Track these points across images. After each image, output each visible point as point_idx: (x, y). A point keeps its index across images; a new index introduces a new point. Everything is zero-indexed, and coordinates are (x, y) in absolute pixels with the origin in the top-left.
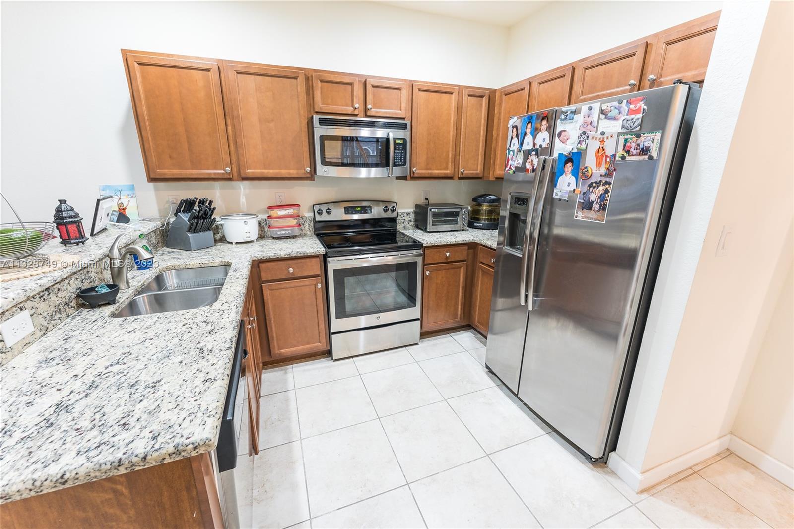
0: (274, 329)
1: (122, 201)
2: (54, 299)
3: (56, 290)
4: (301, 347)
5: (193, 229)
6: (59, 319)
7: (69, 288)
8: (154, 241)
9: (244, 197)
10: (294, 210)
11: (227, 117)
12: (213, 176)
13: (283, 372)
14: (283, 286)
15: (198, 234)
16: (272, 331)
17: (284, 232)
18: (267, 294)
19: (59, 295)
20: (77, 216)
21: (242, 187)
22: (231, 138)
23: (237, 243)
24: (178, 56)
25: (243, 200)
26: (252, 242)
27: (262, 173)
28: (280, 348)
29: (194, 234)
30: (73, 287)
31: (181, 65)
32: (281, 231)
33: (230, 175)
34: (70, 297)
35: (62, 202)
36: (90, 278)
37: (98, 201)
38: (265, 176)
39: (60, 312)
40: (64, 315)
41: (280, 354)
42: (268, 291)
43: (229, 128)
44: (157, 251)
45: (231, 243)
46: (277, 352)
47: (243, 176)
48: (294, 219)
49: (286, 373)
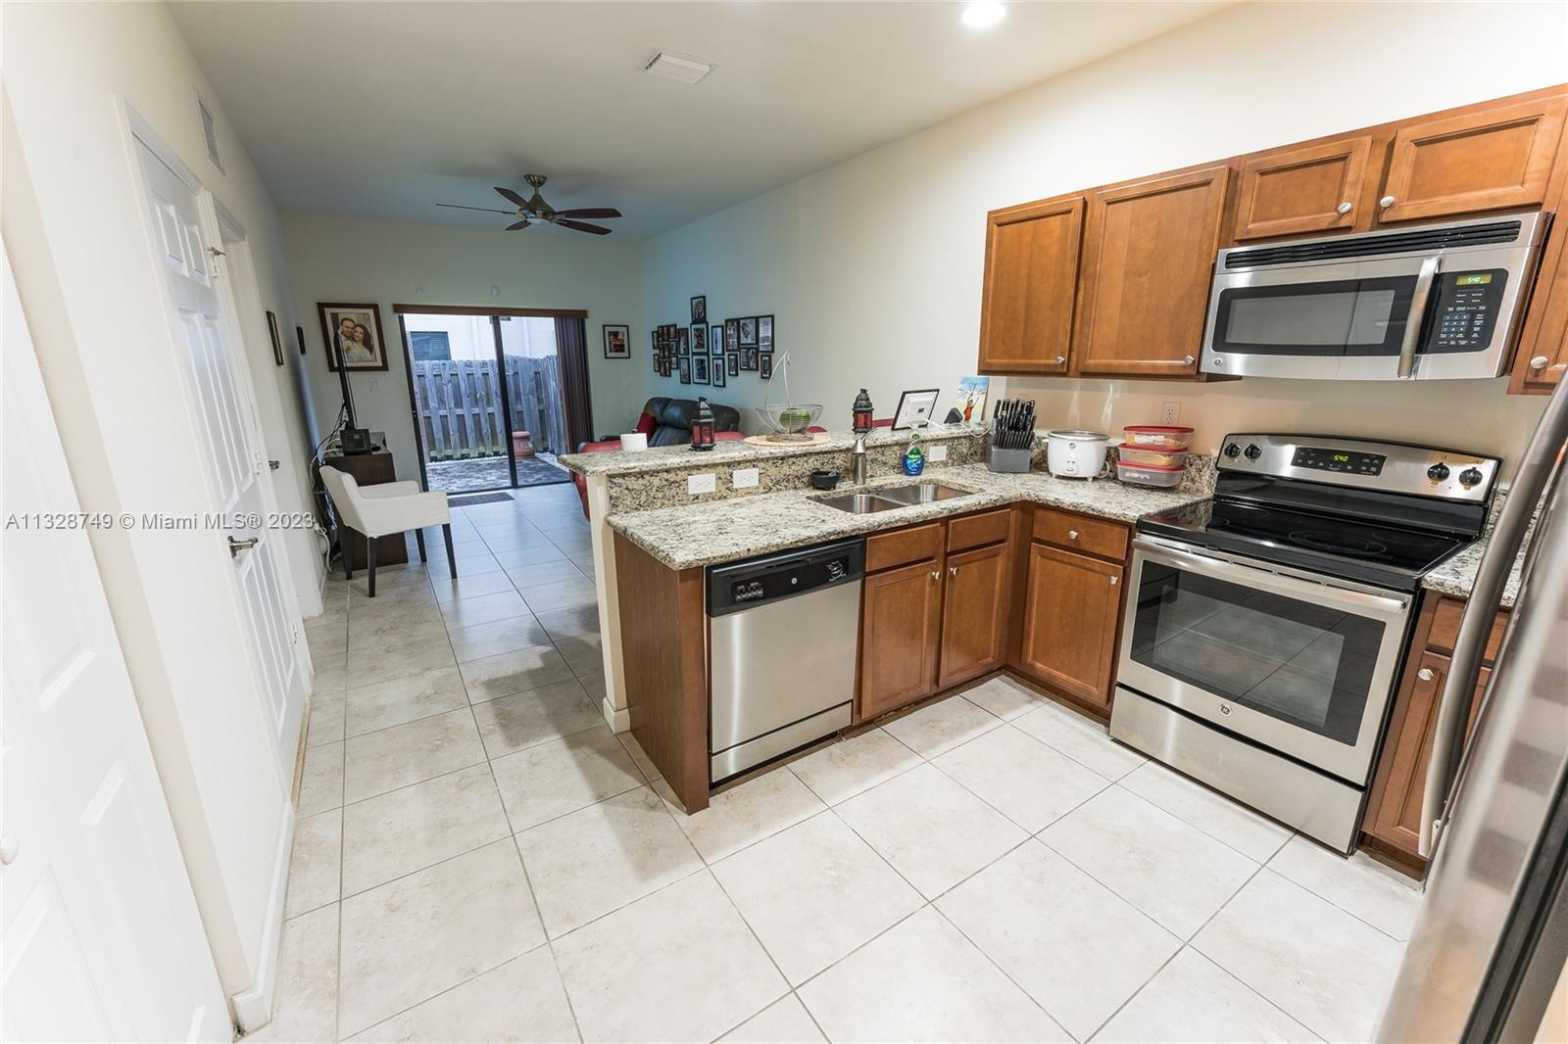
0: (1034, 621)
1: (973, 398)
2: (786, 469)
3: (790, 463)
4: (1064, 676)
5: (1001, 443)
6: (786, 486)
7: (805, 465)
8: (965, 450)
9: (1111, 406)
10: (1166, 437)
11: (1081, 277)
12: (1042, 369)
13: (1027, 698)
14: (1059, 558)
15: (1006, 450)
16: (1030, 623)
17: (1136, 475)
18: (1036, 560)
19: (793, 467)
20: (870, 405)
21: (1111, 389)
22: (1079, 309)
23: (1059, 477)
24: (1041, 201)
25: (1108, 410)
26: (1085, 479)
27: (1109, 365)
28: (1035, 658)
29: (1001, 450)
30: (812, 464)
31: (1039, 213)
32: (1131, 471)
33: (1063, 368)
34: (803, 473)
35: (864, 391)
36: (833, 463)
37: (904, 394)
38: (1113, 371)
39: (788, 481)
40: (791, 485)
41: (1032, 667)
42: (1039, 557)
43: (1081, 294)
44: (965, 463)
45: (1051, 475)
46: (1030, 660)
47: (1081, 369)
48: (1165, 456)
49: (1030, 702)
